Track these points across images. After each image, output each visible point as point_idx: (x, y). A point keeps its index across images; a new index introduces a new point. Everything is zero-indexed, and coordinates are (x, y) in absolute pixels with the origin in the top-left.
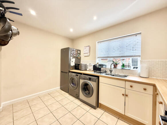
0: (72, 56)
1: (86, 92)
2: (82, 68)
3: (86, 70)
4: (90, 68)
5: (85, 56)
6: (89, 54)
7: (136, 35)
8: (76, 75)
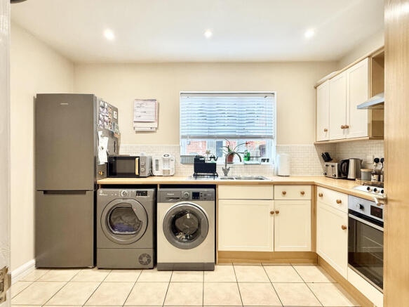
0: (101, 130)
1: (178, 237)
2: (142, 169)
3: (151, 175)
4: (166, 168)
5: (137, 132)
6: (155, 125)
7: (266, 95)
8: (137, 192)
